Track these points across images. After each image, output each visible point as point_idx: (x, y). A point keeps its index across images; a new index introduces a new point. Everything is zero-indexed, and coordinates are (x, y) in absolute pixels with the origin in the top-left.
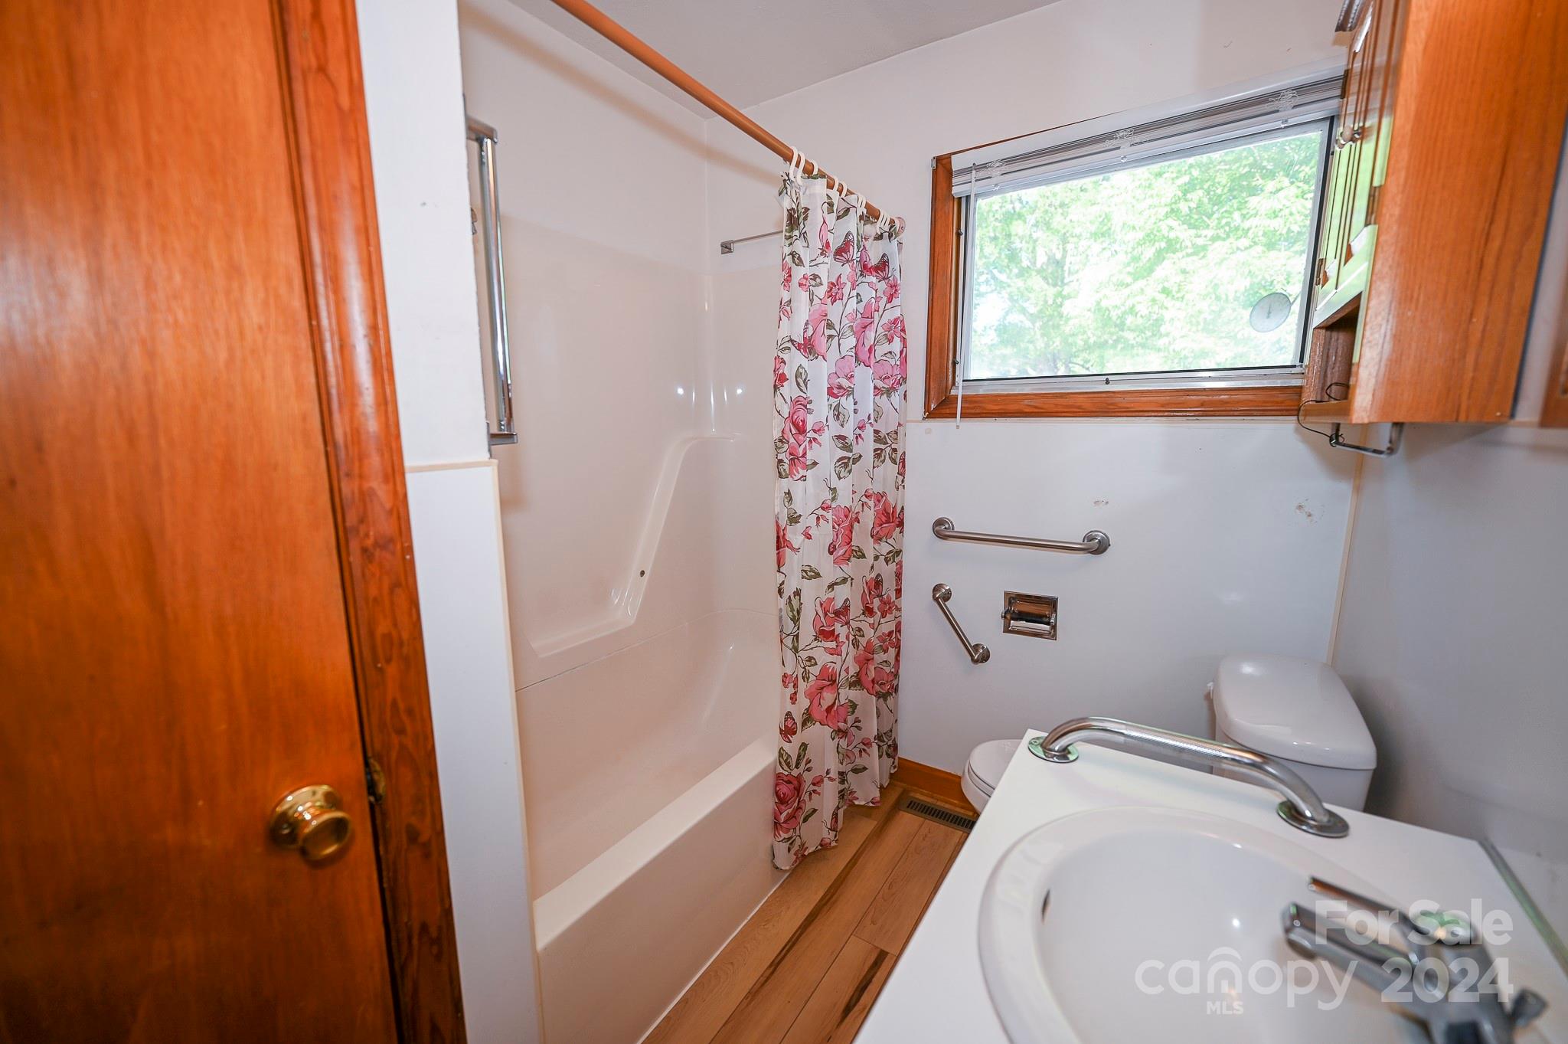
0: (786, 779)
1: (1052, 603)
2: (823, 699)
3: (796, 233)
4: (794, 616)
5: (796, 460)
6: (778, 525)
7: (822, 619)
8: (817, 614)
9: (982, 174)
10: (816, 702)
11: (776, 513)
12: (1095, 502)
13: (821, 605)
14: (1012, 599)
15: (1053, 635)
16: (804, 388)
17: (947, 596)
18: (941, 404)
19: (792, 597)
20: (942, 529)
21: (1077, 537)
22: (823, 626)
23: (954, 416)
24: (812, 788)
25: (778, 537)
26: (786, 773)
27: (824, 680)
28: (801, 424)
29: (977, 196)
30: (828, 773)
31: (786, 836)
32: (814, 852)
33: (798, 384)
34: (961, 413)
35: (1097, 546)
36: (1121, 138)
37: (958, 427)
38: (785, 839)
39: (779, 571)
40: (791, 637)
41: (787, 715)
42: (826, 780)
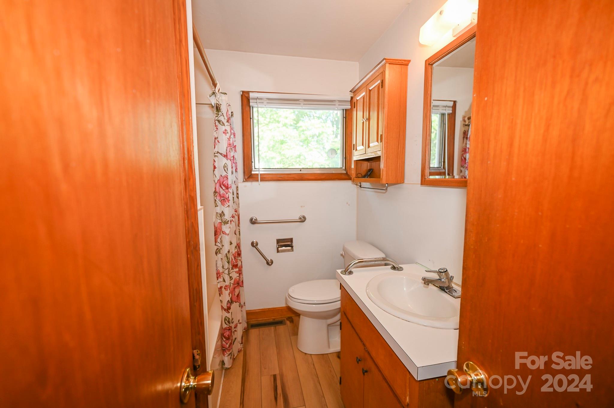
0: (228, 329)
1: (291, 240)
2: (236, 292)
3: (220, 113)
4: (228, 261)
5: (226, 200)
6: (215, 226)
7: (234, 260)
8: (232, 259)
9: (260, 101)
10: (233, 294)
11: (214, 221)
12: (301, 207)
13: (233, 255)
14: (278, 241)
15: (292, 250)
16: (227, 172)
17: (257, 244)
18: (249, 178)
19: (227, 254)
20: (253, 222)
21: (297, 218)
22: (234, 263)
23: (258, 181)
24: (234, 329)
25: (215, 231)
26: (228, 326)
27: (235, 284)
28: (227, 185)
29: (255, 107)
30: (239, 321)
31: (230, 353)
32: (237, 356)
33: (225, 170)
34: (260, 180)
35: (303, 220)
36: (301, 101)
37: (259, 184)
38: (229, 354)
39: (215, 245)
40: (227, 270)
41: (228, 302)
42: (238, 324)
